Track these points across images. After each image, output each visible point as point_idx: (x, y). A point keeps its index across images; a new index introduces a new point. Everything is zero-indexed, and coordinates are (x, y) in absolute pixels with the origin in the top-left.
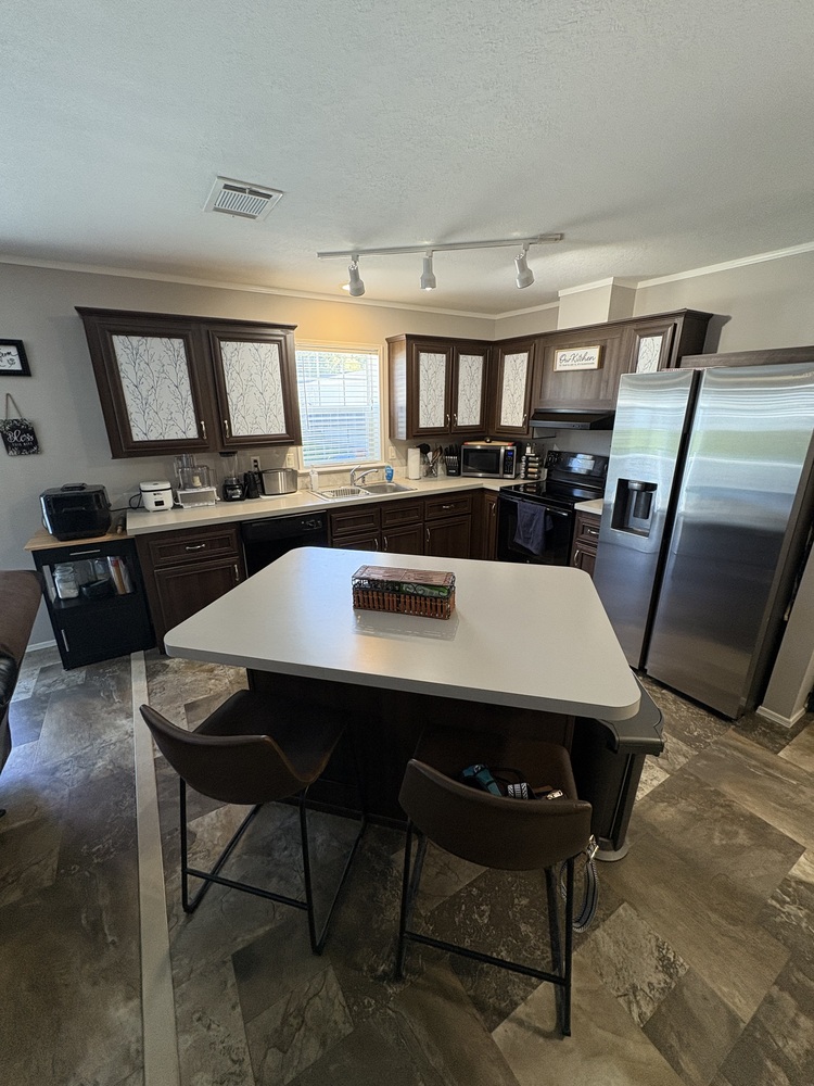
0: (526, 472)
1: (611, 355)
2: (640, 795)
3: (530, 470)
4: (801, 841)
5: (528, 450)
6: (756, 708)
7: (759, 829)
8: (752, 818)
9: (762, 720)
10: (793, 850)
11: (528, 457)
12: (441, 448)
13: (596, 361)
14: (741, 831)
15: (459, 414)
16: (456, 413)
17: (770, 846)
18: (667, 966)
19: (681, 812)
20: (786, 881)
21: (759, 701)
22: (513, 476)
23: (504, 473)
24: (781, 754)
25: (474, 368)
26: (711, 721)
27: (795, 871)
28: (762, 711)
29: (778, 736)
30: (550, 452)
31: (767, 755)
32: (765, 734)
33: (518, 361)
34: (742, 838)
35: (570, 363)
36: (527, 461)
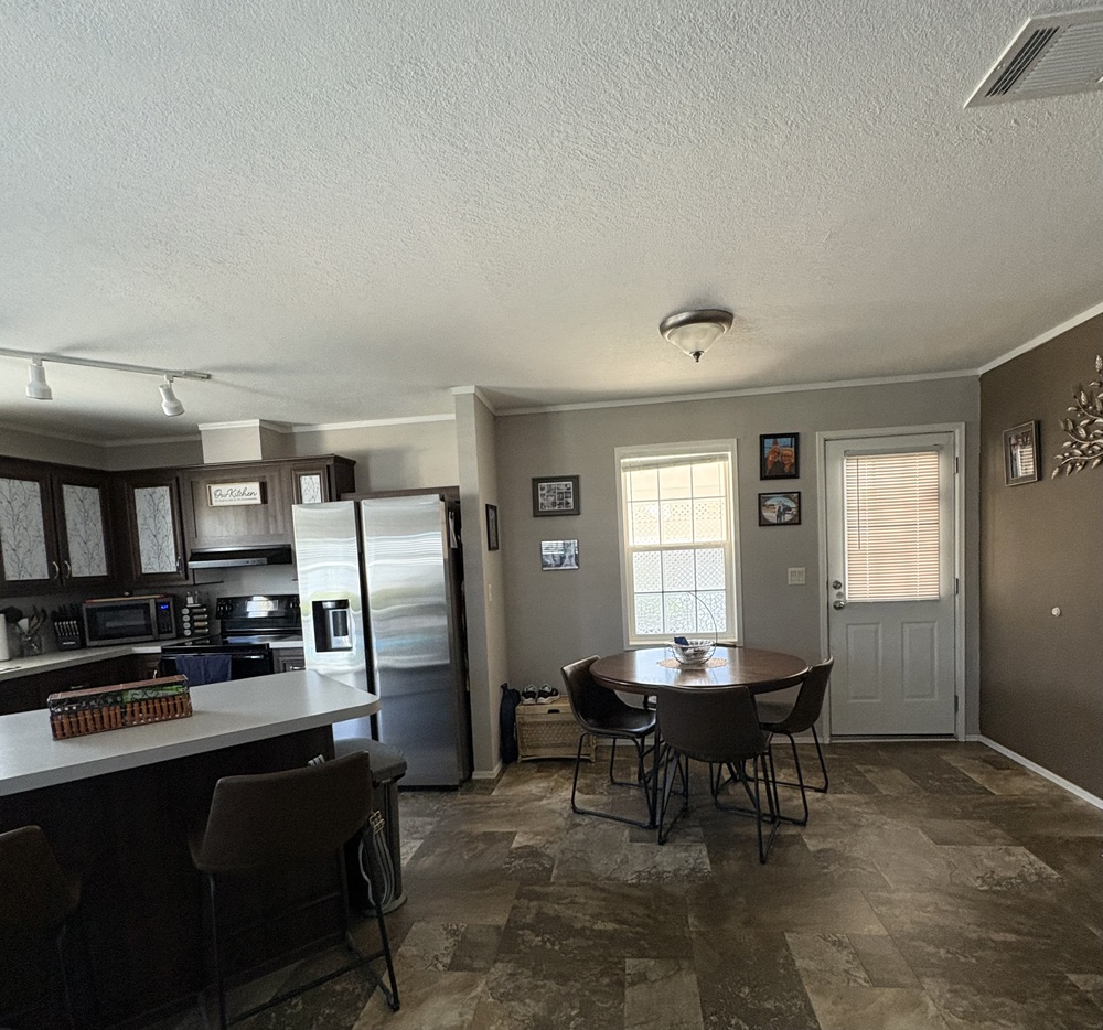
0: (192, 628)
1: (273, 489)
2: (404, 863)
3: (196, 624)
4: (514, 830)
5: (190, 600)
6: (471, 775)
7: (490, 838)
8: (485, 833)
9: (478, 781)
10: (511, 836)
11: (190, 609)
12: (43, 611)
13: (258, 496)
14: (480, 844)
15: (72, 561)
16: (68, 559)
17: (499, 841)
18: (454, 933)
19: (437, 856)
20: (511, 852)
21: (471, 769)
22: (174, 635)
23: (159, 633)
24: (494, 793)
25: (87, 502)
26: (445, 797)
27: (515, 845)
28: (476, 775)
29: (488, 785)
30: (219, 599)
31: (486, 798)
32: (481, 788)
33: (156, 496)
34: (481, 846)
35: (228, 497)
36: (191, 614)
